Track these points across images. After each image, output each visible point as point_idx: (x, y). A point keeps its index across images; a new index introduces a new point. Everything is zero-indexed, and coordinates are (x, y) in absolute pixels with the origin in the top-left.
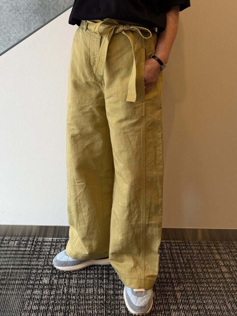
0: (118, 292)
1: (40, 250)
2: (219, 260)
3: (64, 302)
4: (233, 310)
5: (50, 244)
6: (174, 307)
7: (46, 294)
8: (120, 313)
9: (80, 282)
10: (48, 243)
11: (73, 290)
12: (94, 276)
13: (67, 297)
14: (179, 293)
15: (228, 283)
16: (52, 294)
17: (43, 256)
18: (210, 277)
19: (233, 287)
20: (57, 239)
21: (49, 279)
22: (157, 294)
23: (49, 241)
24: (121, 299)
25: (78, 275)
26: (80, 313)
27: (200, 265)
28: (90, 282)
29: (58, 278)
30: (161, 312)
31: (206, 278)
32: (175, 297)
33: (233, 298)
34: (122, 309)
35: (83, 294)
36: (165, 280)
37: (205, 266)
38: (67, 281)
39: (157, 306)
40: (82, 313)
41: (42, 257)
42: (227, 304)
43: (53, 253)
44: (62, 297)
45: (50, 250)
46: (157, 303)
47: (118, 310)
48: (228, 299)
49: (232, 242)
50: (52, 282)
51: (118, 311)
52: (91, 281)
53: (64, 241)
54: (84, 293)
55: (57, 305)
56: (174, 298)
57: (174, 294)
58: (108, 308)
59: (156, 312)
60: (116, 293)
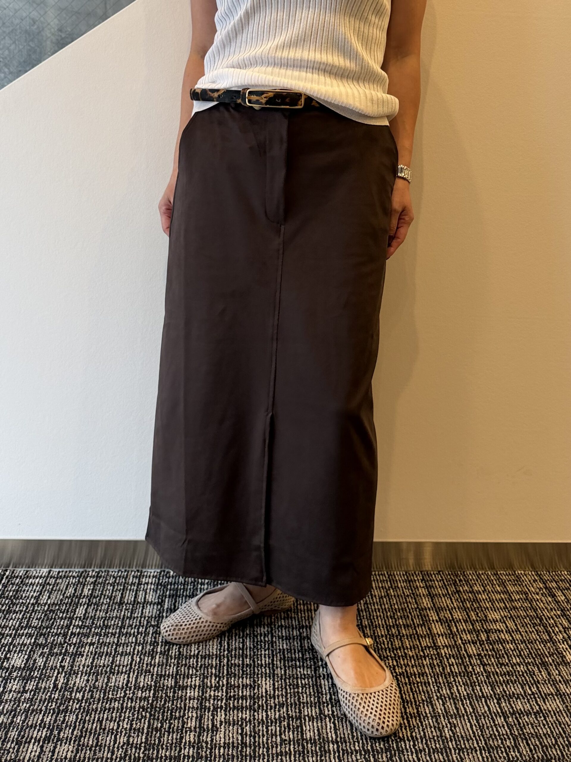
0: (185, 681)
1: (15, 596)
2: (429, 610)
3: (54, 706)
4: (447, 714)
5: (40, 582)
6: (312, 712)
7: (13, 689)
8: (183, 726)
9: (99, 662)
10: (38, 580)
11: (79, 681)
12: (134, 649)
13: (63, 695)
14: (328, 680)
15: (442, 657)
16: (29, 689)
17: (20, 607)
18: (403, 647)
19: (453, 666)
20: (61, 570)
21: (26, 656)
22: (276, 684)
23: (40, 575)
24: (190, 697)
25: (97, 648)
26: (87, 729)
27: (385, 621)
28: (122, 662)
29: (48, 655)
30: (280, 723)
31: (393, 648)
32: (318, 690)
33: (450, 690)
34: (189, 717)
35: (102, 687)
36: (300, 654)
37: (396, 622)
38: (67, 661)
39: (273, 711)
40: (94, 728)
41: (17, 609)
42: (434, 702)
43: (45, 601)
44: (50, 696)
45: (41, 594)
46: (274, 702)
47: (179, 719)
48: (439, 692)
49: (464, 572)
50: (32, 662)
51: (179, 722)
52: (126, 660)
53: (76, 575)
54: (104, 686)
55: (35, 713)
56: (314, 691)
57: (316, 682)
58: (156, 717)
59: (268, 722)
60: (181, 683)
